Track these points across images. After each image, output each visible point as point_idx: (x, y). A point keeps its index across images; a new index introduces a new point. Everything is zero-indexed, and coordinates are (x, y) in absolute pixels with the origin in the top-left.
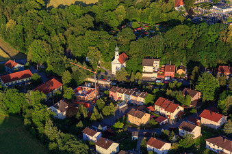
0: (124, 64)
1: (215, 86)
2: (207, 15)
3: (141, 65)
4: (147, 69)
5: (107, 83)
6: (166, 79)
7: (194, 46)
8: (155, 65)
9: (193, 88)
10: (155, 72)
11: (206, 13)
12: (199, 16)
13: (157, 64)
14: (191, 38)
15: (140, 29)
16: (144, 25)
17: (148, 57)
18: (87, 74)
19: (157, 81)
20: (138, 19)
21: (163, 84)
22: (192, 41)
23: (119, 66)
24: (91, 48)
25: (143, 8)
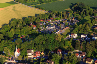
0: (20, 53)
1: (59, 59)
2: (45, 30)
3: (26, 52)
4: (29, 54)
5: (14, 61)
6: (37, 57)
7: (46, 43)
8: (32, 52)
9: (50, 60)
10: (32, 55)
11: (45, 29)
12: (42, 30)
13: (33, 51)
14: (44, 40)
15: (21, 37)
16: (22, 36)
17: (29, 49)
18: (6, 59)
19: (34, 59)
20: (19, 34)
21: (37, 59)
22: (45, 41)
23: (18, 54)
24: (5, 48)
25: (21, 29)
